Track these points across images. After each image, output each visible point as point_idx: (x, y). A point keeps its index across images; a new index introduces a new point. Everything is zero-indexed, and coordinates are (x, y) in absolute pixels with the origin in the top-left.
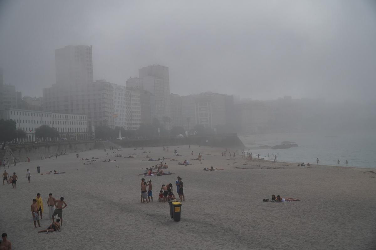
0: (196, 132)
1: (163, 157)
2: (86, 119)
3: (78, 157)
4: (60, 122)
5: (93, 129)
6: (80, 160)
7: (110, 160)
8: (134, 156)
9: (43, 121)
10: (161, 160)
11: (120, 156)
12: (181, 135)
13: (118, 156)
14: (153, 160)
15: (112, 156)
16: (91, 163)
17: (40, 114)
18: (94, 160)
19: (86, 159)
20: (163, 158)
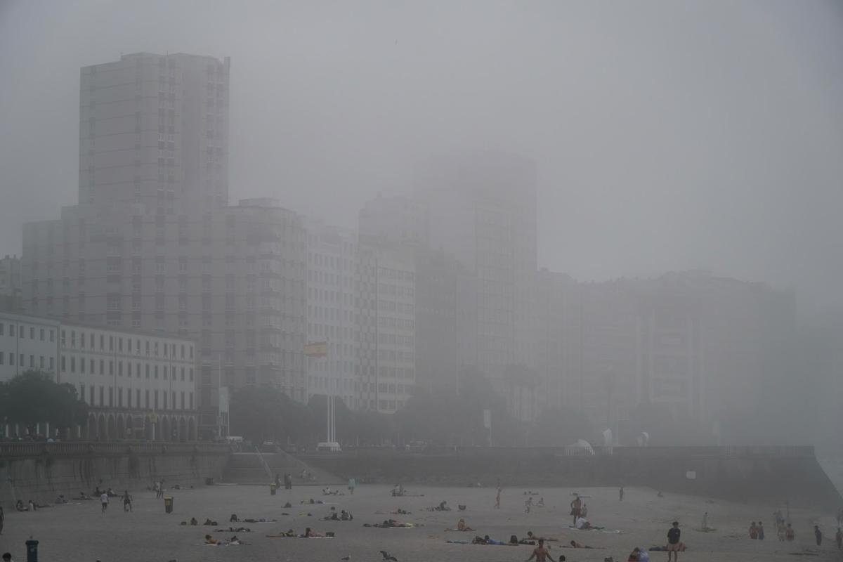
0: (646, 434)
1: (530, 534)
2: (191, 356)
3: (169, 509)
4: (88, 364)
5: (223, 402)
6: (184, 523)
7: (308, 530)
8: (400, 519)
9: (22, 356)
10: (521, 542)
11: (345, 516)
12: (584, 444)
13: (334, 517)
14: (492, 543)
15: (309, 515)
16: (234, 539)
17: (12, 327)
18: (242, 529)
19: (208, 523)
20: (528, 537)
